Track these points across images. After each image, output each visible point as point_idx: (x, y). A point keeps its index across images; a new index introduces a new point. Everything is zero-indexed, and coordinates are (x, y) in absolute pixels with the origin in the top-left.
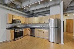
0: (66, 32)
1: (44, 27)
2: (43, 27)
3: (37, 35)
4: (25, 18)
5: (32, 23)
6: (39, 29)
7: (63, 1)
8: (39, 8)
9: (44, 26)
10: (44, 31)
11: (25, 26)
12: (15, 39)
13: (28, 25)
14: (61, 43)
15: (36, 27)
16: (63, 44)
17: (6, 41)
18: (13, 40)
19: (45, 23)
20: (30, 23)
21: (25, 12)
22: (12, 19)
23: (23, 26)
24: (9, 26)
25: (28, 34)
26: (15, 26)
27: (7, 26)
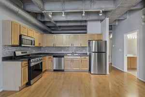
2: (77, 52)
4: (41, 34)
8: (72, 20)
11: (39, 52)
13: (42, 49)
17: (3, 91)
18: (25, 86)
19: (82, 46)
22: (19, 34)
23: (34, 52)
24: (8, 53)
25: (47, 69)
26: (22, 53)
27: (5, 53)
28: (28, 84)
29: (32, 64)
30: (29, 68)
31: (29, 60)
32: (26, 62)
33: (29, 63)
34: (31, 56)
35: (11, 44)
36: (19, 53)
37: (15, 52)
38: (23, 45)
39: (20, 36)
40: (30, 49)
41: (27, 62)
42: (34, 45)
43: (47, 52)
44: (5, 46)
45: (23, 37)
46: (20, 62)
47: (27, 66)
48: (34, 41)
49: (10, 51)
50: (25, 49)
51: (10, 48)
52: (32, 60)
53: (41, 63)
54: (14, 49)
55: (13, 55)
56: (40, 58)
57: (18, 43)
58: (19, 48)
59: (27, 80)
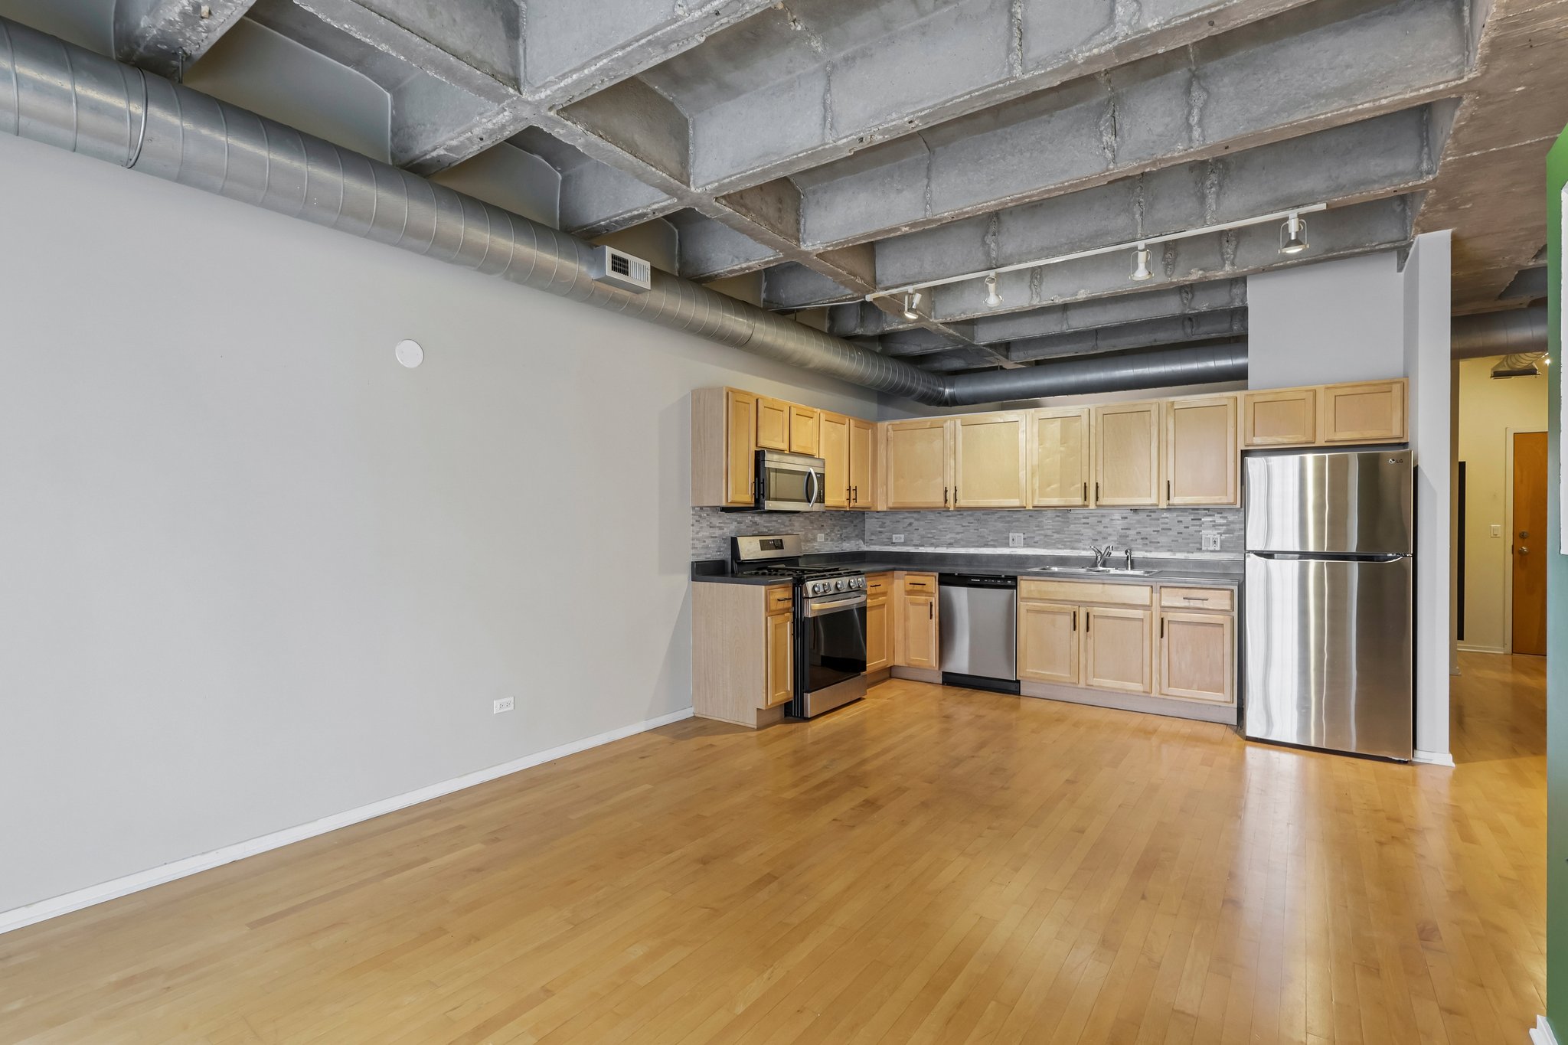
0: (1515, 650)
1: (1146, 563)
2: (1137, 554)
3: (1062, 673)
5: (962, 502)
6: (1092, 591)
7: (1447, 233)
9: (1148, 542)
10: (1170, 616)
11: (849, 546)
12: (809, 697)
13: (871, 524)
14: (1421, 756)
15: (1039, 560)
16: (1446, 759)
17: (695, 718)
18: (779, 714)
19: (1176, 500)
20: (938, 500)
21: (849, 340)
22: (753, 448)
23: (823, 543)
24: (709, 541)
25: (899, 661)
26: (764, 545)
27: (699, 545)
28: (792, 712)
29: (814, 608)
30: (800, 626)
31: (799, 583)
32: (781, 593)
33: (797, 600)
34: (802, 565)
35: (724, 504)
36: (750, 549)
37: (734, 542)
38: (770, 505)
39: (759, 457)
40: (798, 522)
41: (788, 594)
42: (821, 499)
43: (899, 545)
44: (701, 511)
45: (771, 461)
46: (763, 588)
47: (790, 615)
48: (822, 478)
49: (718, 532)
50: (775, 523)
51: (717, 520)
52: (810, 585)
53: (863, 610)
54: (729, 525)
55: (727, 555)
56: (854, 581)
57: (747, 497)
58: (748, 518)
59: (789, 686)
